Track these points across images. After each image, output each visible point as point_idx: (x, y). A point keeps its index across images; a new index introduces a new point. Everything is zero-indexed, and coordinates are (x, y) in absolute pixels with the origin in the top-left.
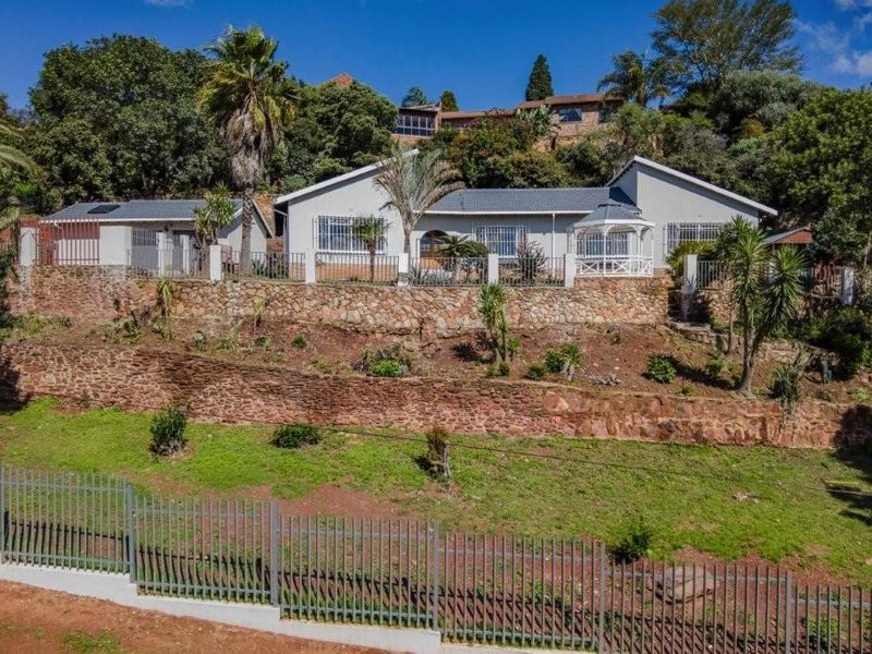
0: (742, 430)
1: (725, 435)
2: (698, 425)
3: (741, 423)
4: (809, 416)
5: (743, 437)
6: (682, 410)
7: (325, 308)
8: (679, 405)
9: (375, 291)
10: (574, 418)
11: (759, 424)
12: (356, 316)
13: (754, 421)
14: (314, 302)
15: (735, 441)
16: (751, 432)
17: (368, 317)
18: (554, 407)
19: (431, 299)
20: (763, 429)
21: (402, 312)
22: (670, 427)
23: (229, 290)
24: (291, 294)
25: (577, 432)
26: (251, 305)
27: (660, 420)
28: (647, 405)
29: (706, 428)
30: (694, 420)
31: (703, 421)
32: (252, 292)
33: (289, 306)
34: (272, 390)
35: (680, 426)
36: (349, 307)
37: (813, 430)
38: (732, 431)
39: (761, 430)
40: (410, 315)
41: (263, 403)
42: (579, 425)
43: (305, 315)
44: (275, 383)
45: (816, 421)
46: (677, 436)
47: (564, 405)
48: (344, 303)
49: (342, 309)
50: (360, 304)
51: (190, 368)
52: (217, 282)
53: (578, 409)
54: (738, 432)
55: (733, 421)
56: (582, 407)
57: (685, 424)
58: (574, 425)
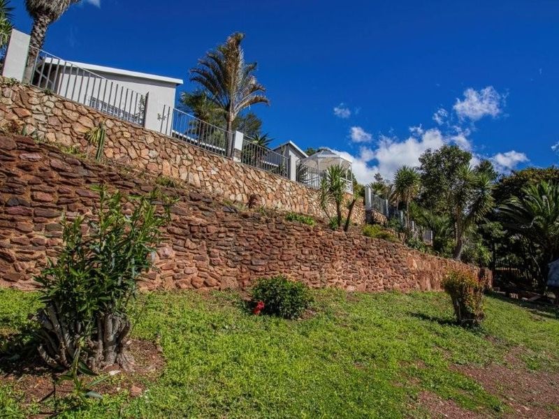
7: (166, 163)
9: (215, 160)
12: (196, 179)
14: (153, 153)
17: (208, 184)
18: (412, 267)
19: (257, 179)
21: (236, 185)
23: (35, 100)
24: (127, 135)
26: (67, 131)
32: (74, 116)
33: (123, 149)
34: (192, 231)
36: (190, 169)
40: (242, 190)
41: (172, 254)
42: (422, 281)
43: (142, 166)
44: (199, 220)
47: (415, 264)
49: (183, 170)
50: (200, 168)
51: (26, 168)
52: (14, 83)
53: (420, 268)
56: (422, 267)
58: (419, 281)
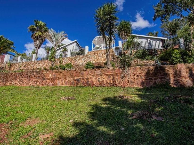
0: (105, 80)
1: (98, 82)
2: (87, 79)
3: (104, 77)
4: (135, 73)
5: (105, 83)
6: (82, 74)
7: (35, 66)
8: (81, 72)
10: (53, 80)
11: (112, 78)
12: (40, 67)
13: (109, 76)
15: (101, 85)
16: (108, 81)
17: (42, 67)
18: (48, 77)
20: (114, 79)
22: (79, 80)
24: (29, 64)
25: (53, 85)
27: (76, 78)
28: (72, 73)
29: (90, 80)
30: (86, 77)
31: (89, 77)
35: (82, 80)
37: (137, 79)
38: (100, 80)
39: (113, 80)
42: (53, 82)
45: (139, 75)
46: (81, 84)
47: (50, 76)
48: (38, 64)
49: (38, 66)
50: (41, 64)
53: (54, 77)
54: (103, 81)
55: (101, 77)
56: (54, 76)
57: (83, 79)
58: (52, 82)
